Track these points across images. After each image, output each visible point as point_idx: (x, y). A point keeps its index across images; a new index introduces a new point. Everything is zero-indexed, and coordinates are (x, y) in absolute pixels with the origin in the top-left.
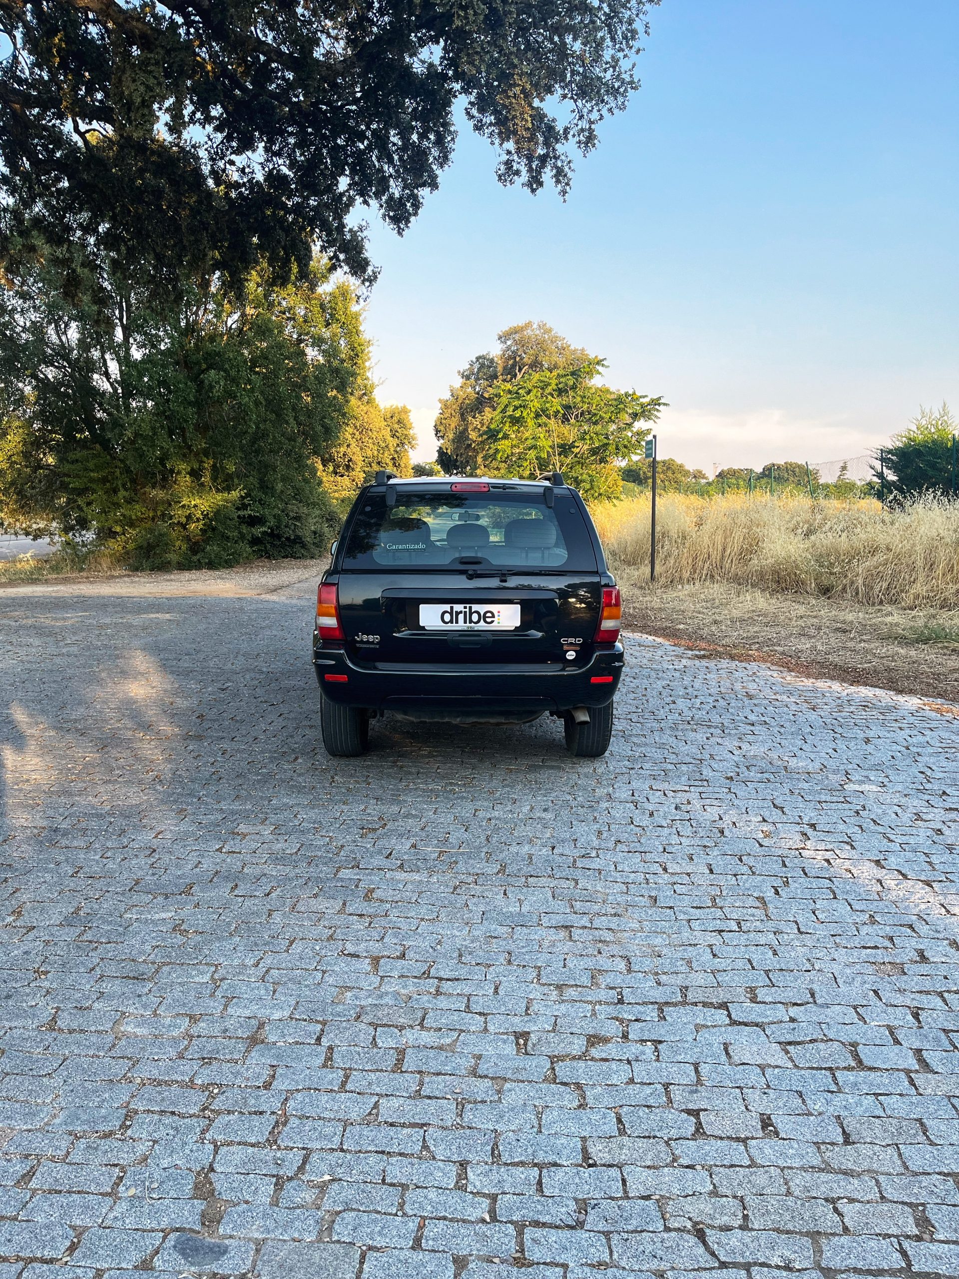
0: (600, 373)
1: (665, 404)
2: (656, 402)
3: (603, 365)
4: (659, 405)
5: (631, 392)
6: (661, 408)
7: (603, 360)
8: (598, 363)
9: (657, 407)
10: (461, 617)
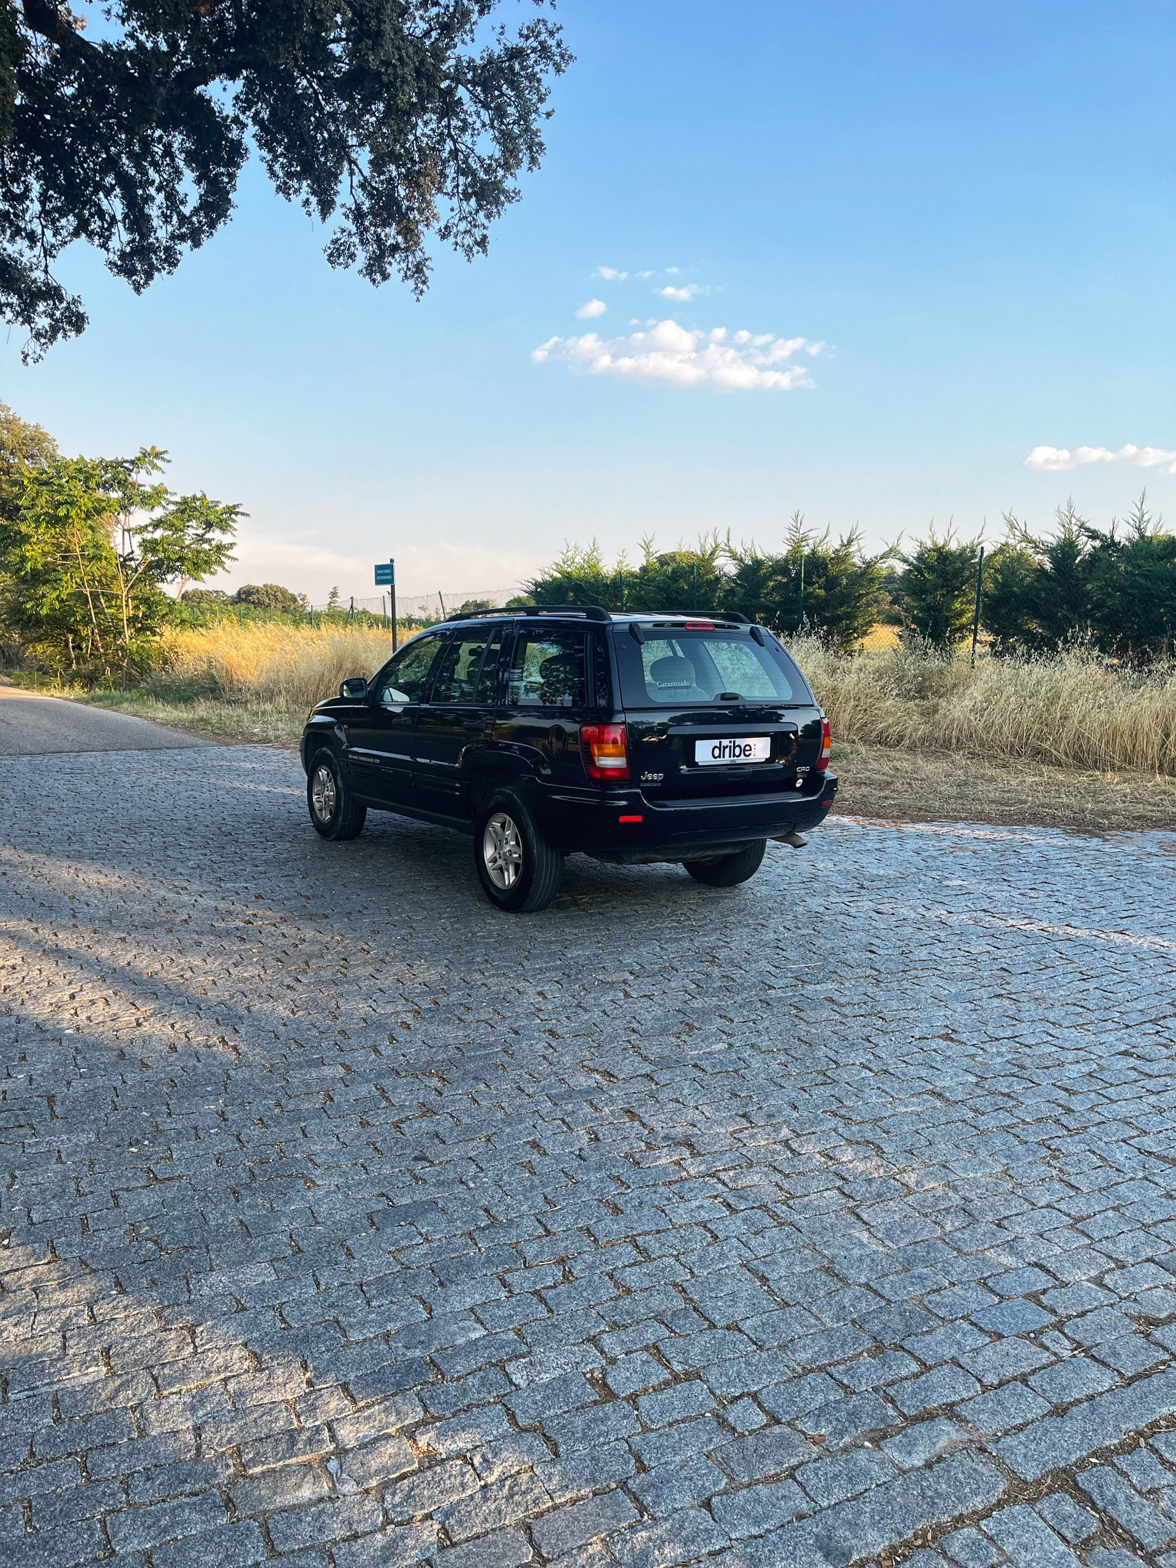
0: (159, 468)
1: (243, 514)
2: (232, 510)
3: (163, 459)
4: (237, 514)
5: (199, 495)
6: (239, 518)
7: (164, 452)
8: (157, 455)
9: (233, 516)
10: (727, 750)
